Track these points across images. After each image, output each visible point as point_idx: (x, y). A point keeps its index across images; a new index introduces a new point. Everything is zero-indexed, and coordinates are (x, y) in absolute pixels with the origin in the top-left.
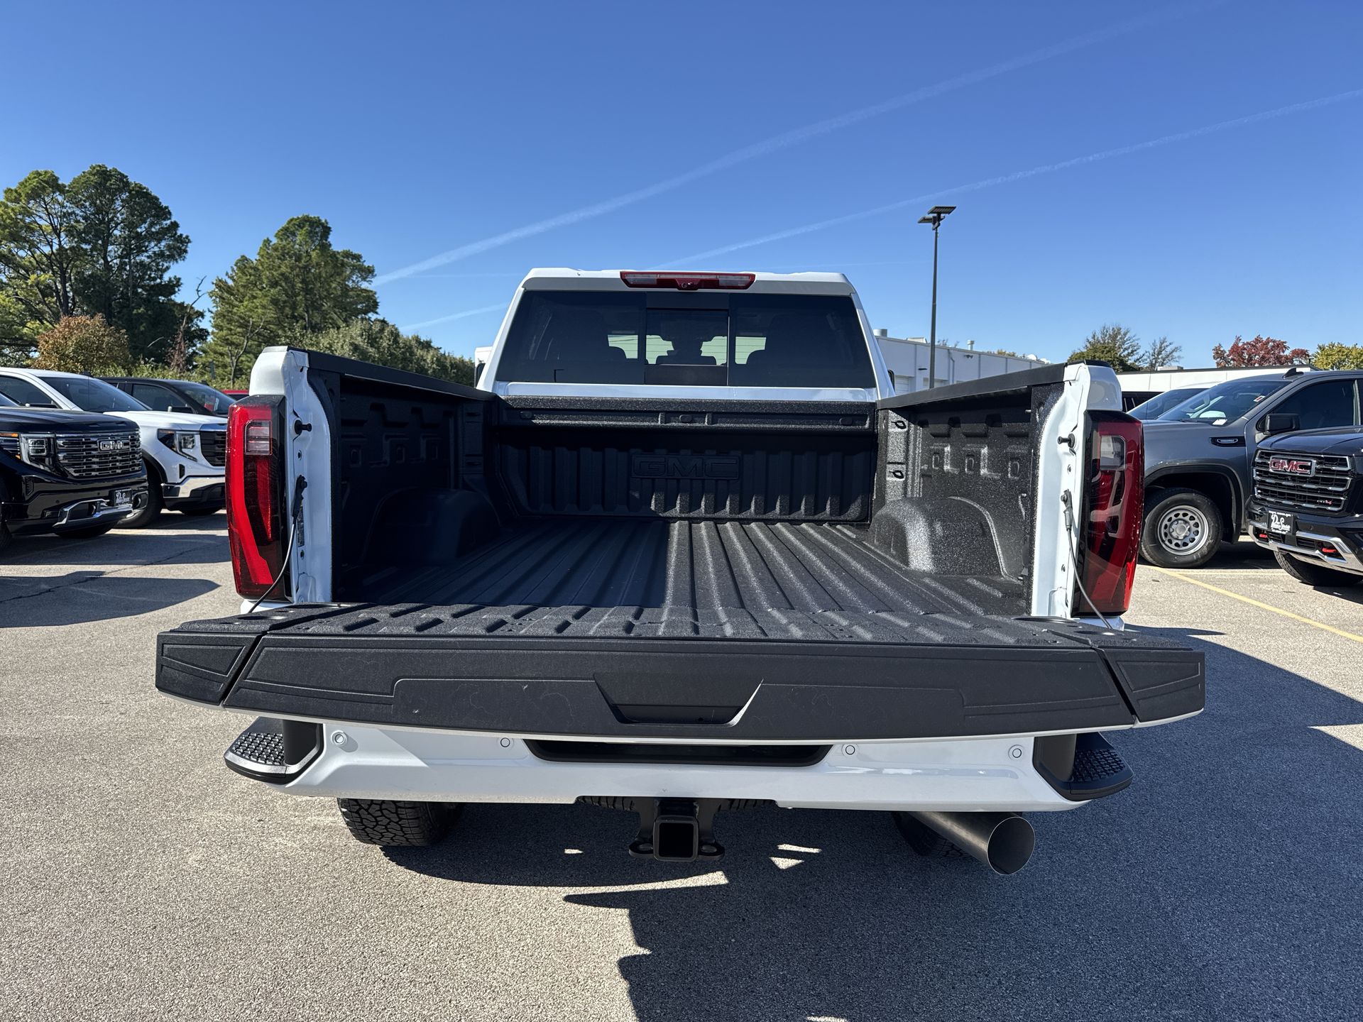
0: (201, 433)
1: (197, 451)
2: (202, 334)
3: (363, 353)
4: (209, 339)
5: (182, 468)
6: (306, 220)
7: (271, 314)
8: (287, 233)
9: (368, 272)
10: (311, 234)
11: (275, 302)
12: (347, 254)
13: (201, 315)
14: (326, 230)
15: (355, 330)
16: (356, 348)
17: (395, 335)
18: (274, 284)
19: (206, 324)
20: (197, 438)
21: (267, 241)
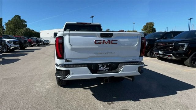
0: (13, 41)
1: (12, 43)
2: (4, 29)
3: (26, 32)
4: (5, 30)
5: (11, 46)
6: (17, 16)
7: (13, 27)
8: (15, 17)
9: (26, 22)
10: (18, 17)
11: (14, 25)
12: (23, 20)
13: (4, 27)
14: (20, 17)
15: (25, 29)
16: (25, 31)
17: (30, 29)
18: (14, 23)
19: (5, 28)
20: (12, 42)
21: (12, 18)
